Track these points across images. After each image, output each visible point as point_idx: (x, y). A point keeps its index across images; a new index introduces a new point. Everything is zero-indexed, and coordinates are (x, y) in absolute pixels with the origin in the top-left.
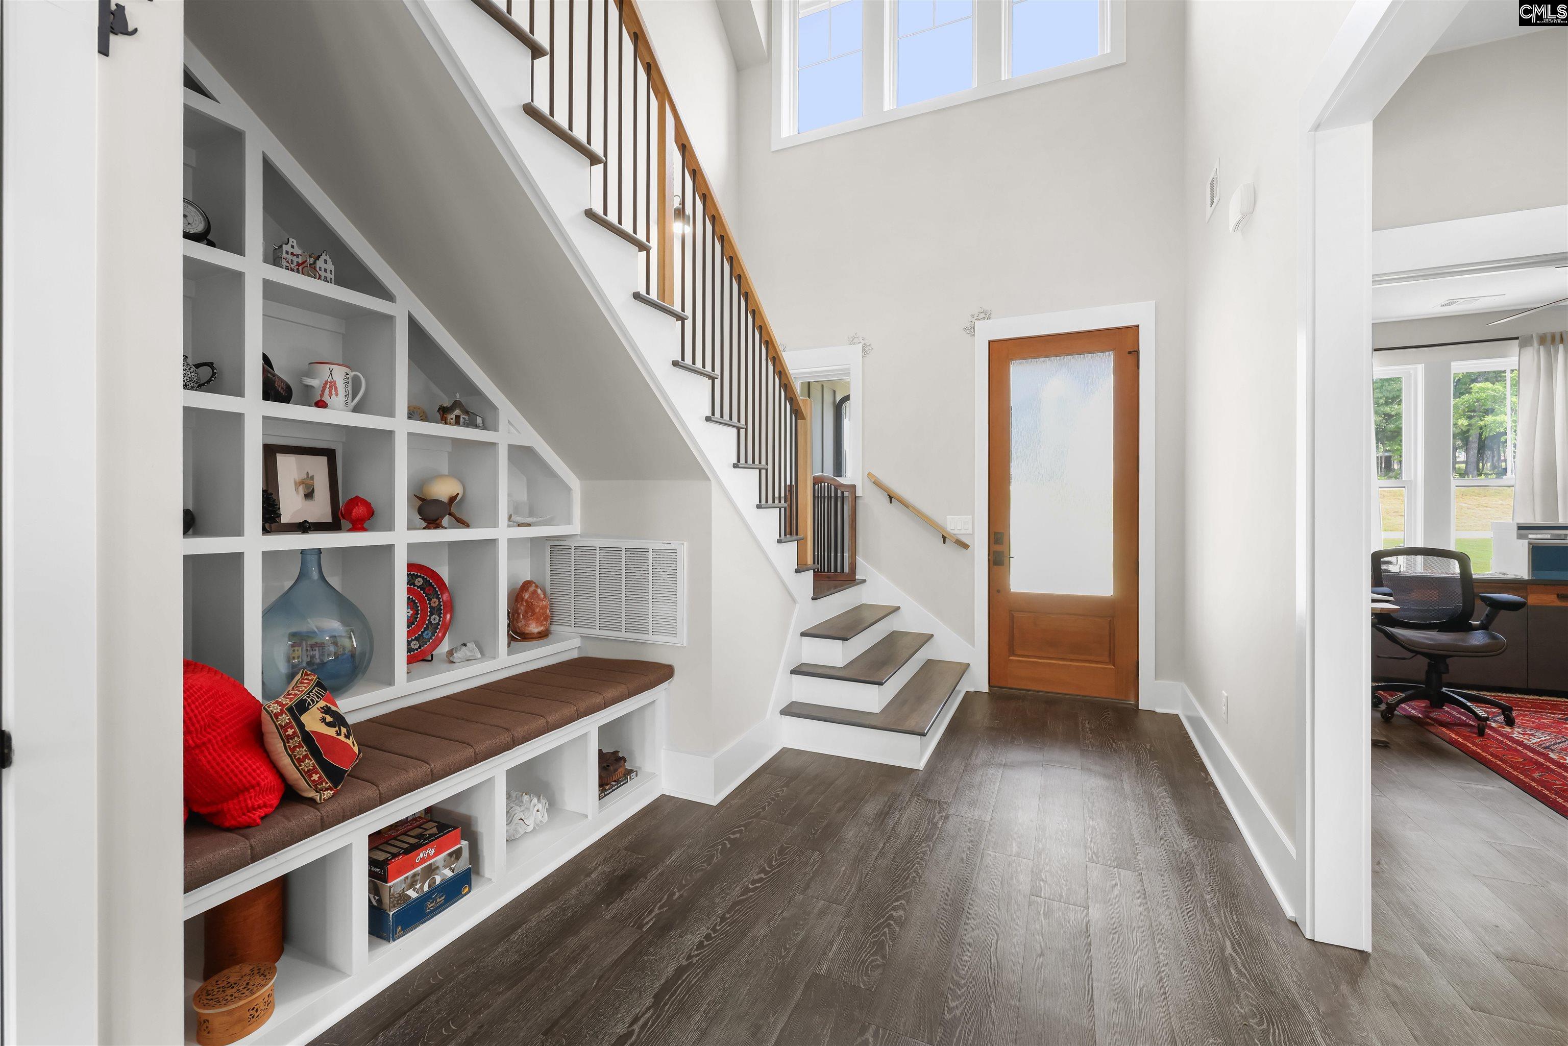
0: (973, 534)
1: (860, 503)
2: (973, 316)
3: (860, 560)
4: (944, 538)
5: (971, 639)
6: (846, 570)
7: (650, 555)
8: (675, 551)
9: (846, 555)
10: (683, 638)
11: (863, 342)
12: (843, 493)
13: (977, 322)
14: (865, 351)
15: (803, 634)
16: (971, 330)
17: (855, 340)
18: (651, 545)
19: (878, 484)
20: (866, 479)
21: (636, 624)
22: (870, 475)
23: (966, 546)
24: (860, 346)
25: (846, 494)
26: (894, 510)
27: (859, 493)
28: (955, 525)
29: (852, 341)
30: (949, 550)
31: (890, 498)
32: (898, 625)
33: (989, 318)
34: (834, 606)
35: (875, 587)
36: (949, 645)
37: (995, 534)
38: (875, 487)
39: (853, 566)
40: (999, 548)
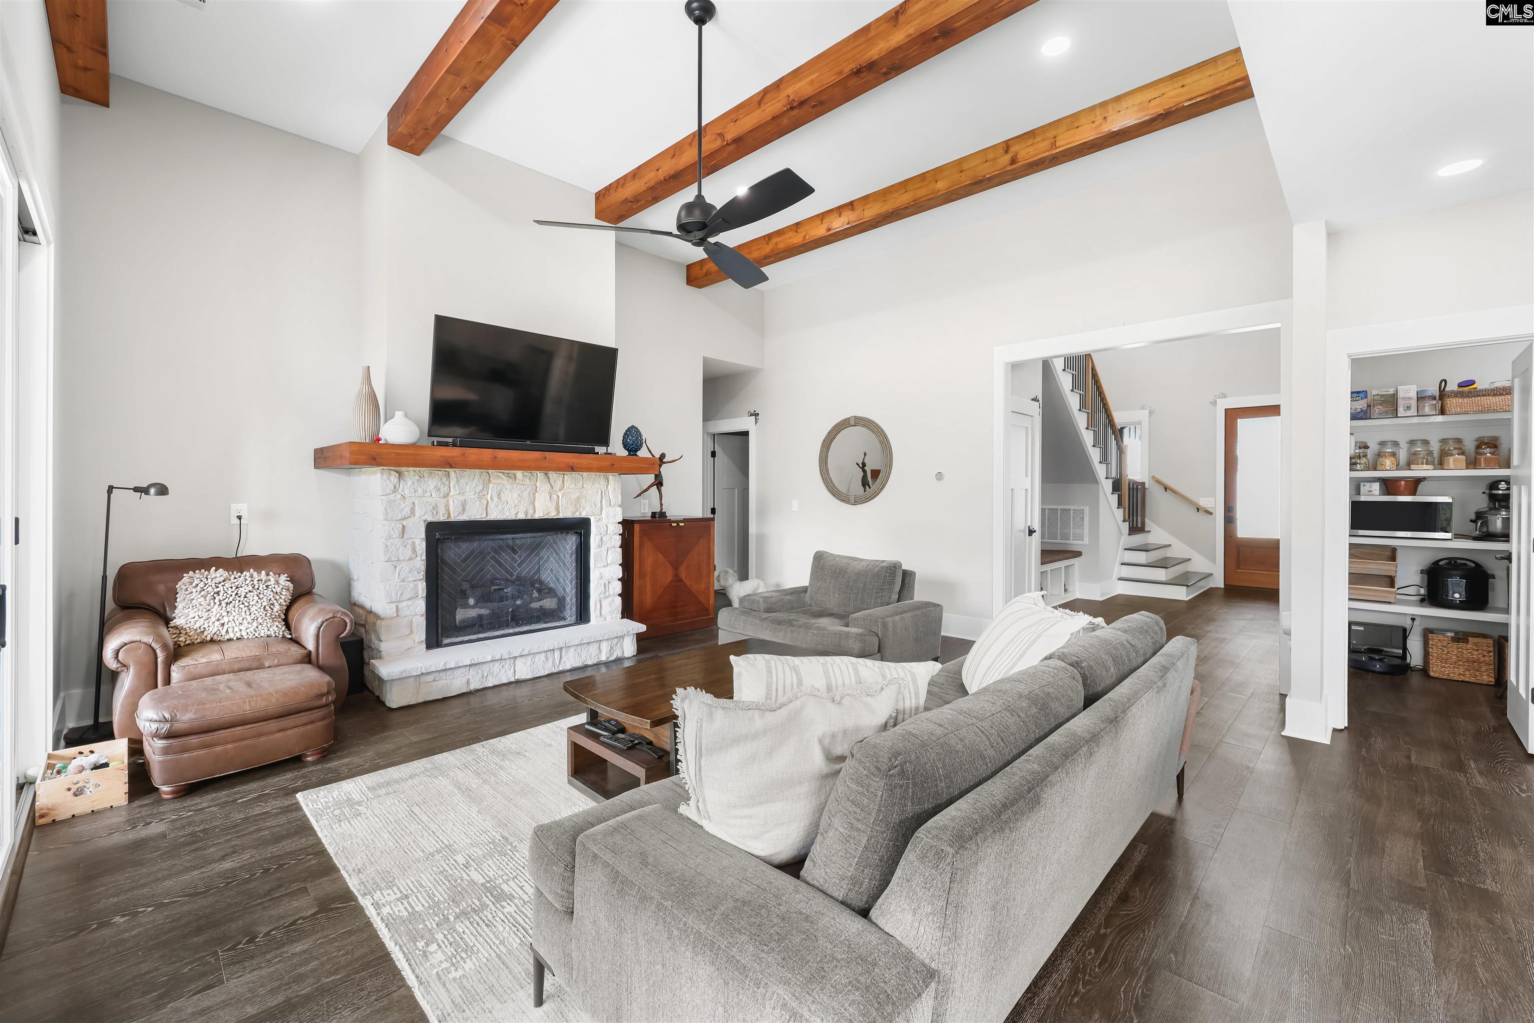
0: (1215, 508)
1: (1147, 492)
2: (1215, 396)
3: (1146, 520)
4: (1198, 509)
5: (1214, 561)
6: (1139, 525)
7: (1072, 511)
8: (1083, 510)
9: (1139, 519)
10: (1086, 541)
11: (1150, 409)
12: (1137, 487)
13: (1218, 399)
14: (1151, 413)
15: (1125, 549)
16: (1214, 403)
17: (1145, 408)
18: (1072, 507)
19: (1158, 482)
20: (1151, 479)
21: (1065, 536)
22: (1153, 477)
23: (1211, 514)
24: (1148, 411)
25: (1139, 487)
26: (1168, 495)
27: (1147, 486)
28: (1204, 502)
29: (1143, 408)
30: (1201, 516)
31: (1166, 489)
32: (1170, 553)
33: (1225, 397)
34: (1138, 539)
35: (1156, 534)
36: (1199, 564)
37: (1229, 507)
38: (1156, 483)
39: (1143, 524)
40: (1230, 514)
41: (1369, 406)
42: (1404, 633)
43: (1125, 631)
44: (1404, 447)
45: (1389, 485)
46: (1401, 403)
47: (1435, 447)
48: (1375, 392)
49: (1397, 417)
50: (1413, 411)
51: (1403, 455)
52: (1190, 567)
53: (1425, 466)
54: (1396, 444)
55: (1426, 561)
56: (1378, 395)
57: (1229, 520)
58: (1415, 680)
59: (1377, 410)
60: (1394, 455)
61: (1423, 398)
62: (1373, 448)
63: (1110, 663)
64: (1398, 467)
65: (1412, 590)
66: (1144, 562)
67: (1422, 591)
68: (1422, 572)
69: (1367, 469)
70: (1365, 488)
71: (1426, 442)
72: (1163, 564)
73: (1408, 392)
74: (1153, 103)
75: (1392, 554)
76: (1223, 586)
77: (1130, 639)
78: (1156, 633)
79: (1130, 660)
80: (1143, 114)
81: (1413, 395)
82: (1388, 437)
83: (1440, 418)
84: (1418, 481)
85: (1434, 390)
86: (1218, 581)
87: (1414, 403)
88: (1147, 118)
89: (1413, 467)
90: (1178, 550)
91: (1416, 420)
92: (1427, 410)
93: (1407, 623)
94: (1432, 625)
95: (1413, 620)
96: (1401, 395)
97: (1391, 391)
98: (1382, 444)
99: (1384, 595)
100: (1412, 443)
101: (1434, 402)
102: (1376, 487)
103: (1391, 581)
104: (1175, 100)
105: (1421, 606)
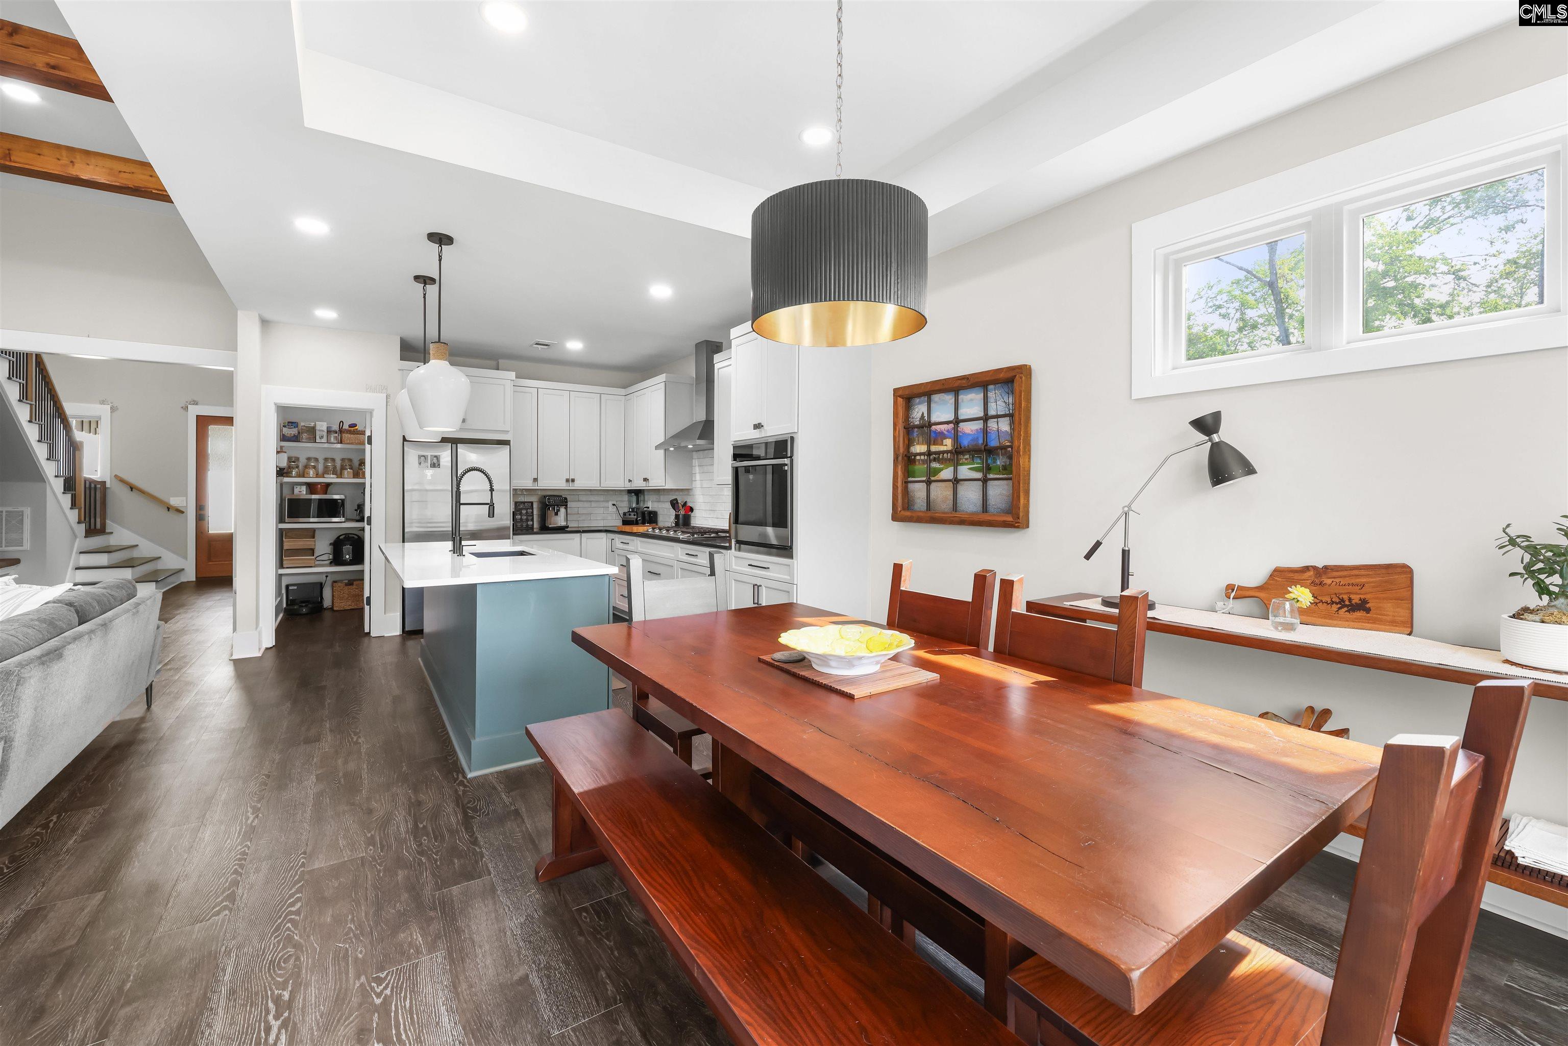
0: (187, 506)
1: (108, 492)
2: (187, 402)
3: (108, 522)
4: (168, 509)
5: (185, 557)
6: (98, 526)
8: (24, 511)
9: (98, 520)
10: (27, 548)
11: (111, 404)
12: (95, 486)
13: (189, 406)
14: (113, 409)
15: (80, 553)
16: (186, 408)
17: (105, 403)
19: (122, 481)
20: (113, 478)
22: (116, 476)
23: (182, 512)
24: (109, 407)
25: (99, 486)
26: (133, 495)
27: (108, 485)
28: (175, 501)
29: (103, 403)
30: (172, 515)
31: (132, 489)
32: (136, 554)
33: (197, 404)
34: (96, 541)
35: (120, 535)
36: (170, 561)
37: (200, 506)
38: (120, 484)
39: (104, 525)
40: (202, 512)
41: (299, 433)
42: (321, 586)
43: (105, 588)
44: (321, 461)
45: (312, 488)
46: (318, 433)
47: (338, 464)
48: (302, 424)
49: (315, 442)
50: (324, 440)
51: (321, 467)
52: (160, 565)
53: (332, 476)
54: (316, 460)
55: (332, 537)
56: (304, 426)
57: (201, 517)
58: (327, 615)
59: (305, 436)
60: (314, 467)
61: (331, 431)
62: (302, 462)
63: (95, 604)
64: (317, 476)
65: (325, 557)
66: (105, 563)
67: (331, 557)
68: (331, 544)
69: (299, 476)
70: (297, 490)
71: (333, 460)
72: (128, 564)
73: (322, 426)
74: (122, 175)
75: (312, 533)
76: (194, 580)
77: (109, 591)
78: (129, 588)
79: (110, 603)
80: (114, 179)
81: (325, 429)
82: (312, 455)
83: (339, 446)
84: (328, 485)
85: (336, 427)
86: (190, 575)
87: (325, 434)
88: (117, 184)
89: (326, 476)
90: (147, 548)
91: (326, 445)
92: (332, 440)
93: (322, 579)
94: (337, 578)
95: (327, 576)
96: (318, 428)
97: (312, 424)
98: (309, 459)
99: (306, 561)
100: (326, 460)
101: (336, 435)
102: (304, 488)
103: (312, 551)
104: (146, 184)
105: (330, 566)
